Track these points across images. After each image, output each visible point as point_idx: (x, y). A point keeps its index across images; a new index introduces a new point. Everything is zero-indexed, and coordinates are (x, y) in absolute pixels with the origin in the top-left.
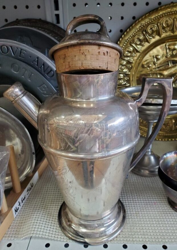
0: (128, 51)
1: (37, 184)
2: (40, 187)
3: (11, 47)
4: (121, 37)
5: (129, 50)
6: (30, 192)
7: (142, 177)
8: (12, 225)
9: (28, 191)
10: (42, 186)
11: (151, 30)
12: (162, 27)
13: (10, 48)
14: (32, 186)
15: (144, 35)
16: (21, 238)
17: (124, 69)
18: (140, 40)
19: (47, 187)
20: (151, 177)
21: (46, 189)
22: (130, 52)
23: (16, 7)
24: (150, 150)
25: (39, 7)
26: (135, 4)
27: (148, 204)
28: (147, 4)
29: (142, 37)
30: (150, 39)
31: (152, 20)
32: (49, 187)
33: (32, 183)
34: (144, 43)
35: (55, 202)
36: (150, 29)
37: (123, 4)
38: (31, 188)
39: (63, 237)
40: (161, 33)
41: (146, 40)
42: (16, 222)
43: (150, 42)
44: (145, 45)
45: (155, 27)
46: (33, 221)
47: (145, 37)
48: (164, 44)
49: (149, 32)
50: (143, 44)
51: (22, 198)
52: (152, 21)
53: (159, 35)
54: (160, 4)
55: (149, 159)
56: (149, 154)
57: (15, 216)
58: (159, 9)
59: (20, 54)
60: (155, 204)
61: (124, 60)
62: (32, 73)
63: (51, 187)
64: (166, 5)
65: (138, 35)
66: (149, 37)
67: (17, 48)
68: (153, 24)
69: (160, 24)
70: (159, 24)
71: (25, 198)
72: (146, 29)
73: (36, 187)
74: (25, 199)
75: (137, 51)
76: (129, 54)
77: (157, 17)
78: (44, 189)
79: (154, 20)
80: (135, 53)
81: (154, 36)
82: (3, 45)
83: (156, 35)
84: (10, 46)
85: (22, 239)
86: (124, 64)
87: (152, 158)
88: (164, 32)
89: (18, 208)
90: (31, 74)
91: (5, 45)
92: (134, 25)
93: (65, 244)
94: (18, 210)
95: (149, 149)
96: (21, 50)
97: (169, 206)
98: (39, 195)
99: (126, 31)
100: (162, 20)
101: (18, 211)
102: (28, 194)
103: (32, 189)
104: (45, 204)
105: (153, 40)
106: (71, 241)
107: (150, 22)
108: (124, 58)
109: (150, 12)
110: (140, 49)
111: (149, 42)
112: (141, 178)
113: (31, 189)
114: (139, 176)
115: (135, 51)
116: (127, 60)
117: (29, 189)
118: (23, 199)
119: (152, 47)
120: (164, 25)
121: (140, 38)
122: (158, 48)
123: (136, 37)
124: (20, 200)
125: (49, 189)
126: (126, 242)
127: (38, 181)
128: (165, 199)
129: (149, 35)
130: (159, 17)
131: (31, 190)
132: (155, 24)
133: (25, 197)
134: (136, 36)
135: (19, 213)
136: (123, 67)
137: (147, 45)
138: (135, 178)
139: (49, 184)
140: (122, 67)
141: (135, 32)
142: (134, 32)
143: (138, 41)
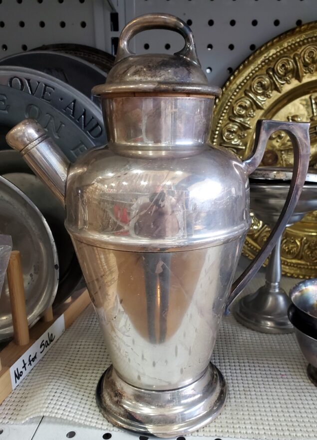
0: (240, 106)
1: (61, 338)
2: (66, 344)
3: (29, 80)
4: (229, 79)
5: (244, 104)
6: (46, 349)
7: (261, 334)
8: (8, 400)
9: (43, 347)
10: (69, 342)
11: (283, 68)
12: (303, 63)
13: (26, 81)
14: (51, 341)
15: (270, 77)
16: (22, 420)
17: (233, 139)
18: (263, 86)
19: (79, 343)
20: (279, 334)
21: (78, 347)
22: (245, 108)
23: (42, 24)
24: (277, 284)
25: (83, 25)
26: (255, 23)
27: (268, 376)
28: (277, 23)
29: (266, 81)
30: (282, 86)
31: (285, 50)
32: (83, 343)
33: (52, 335)
34: (270, 91)
35: (91, 368)
36: (281, 65)
37: (233, 23)
38: (49, 342)
39: (101, 422)
40: (300, 74)
41: (273, 87)
42: (15, 396)
43: (282, 90)
44: (271, 95)
45: (291, 65)
46: (48, 394)
47: (271, 80)
48: (307, 97)
49: (280, 72)
50: (268, 93)
51: (30, 356)
52: (284, 52)
53: (299, 78)
54: (299, 23)
55: (276, 300)
56: (275, 291)
57: (14, 385)
58: (297, 29)
59: (44, 93)
60: (282, 378)
61: (234, 121)
62: (62, 123)
63: (87, 343)
64: (309, 24)
65: (260, 77)
66: (280, 81)
67: (39, 83)
68: (286, 57)
69: (300, 58)
70: (297, 58)
71: (35, 357)
72: (275, 66)
73: (58, 343)
74: (36, 361)
75: (259, 107)
76: (243, 112)
77: (294, 44)
78: (74, 347)
79: (288, 50)
80: (254, 111)
81: (288, 78)
82: (14, 77)
83: (292, 77)
84: (26, 79)
85: (23, 422)
86: (235, 130)
87: (281, 299)
88: (306, 73)
89: (22, 372)
90: (61, 125)
91: (18, 78)
92: (251, 58)
93: (104, 433)
94: (21, 376)
95: (275, 282)
96: (46, 85)
97: (310, 381)
98: (63, 355)
99: (238, 68)
100: (302, 51)
101: (21, 378)
102: (41, 353)
103: (51, 345)
104: (72, 370)
105: (287, 88)
106: (116, 429)
107: (281, 54)
108: (233, 119)
109: (282, 34)
110: (263, 103)
111: (279, 91)
112: (258, 335)
113: (48, 345)
114: (254, 332)
115: (254, 107)
116: (239, 122)
117: (44, 343)
118: (31, 358)
119: (285, 101)
120: (307, 60)
121: (264, 83)
122: (297, 102)
123: (257, 80)
124: (25, 357)
125: (82, 347)
126: (221, 435)
127: (62, 334)
128: (303, 369)
129: (280, 78)
130: (297, 44)
131: (49, 347)
132: (290, 57)
133: (37, 356)
134: (256, 78)
135: (21, 382)
136: (233, 136)
137: (275, 95)
138: (248, 336)
139: (83, 339)
140: (231, 136)
141: (254, 72)
142: (252, 70)
143: (258, 88)
